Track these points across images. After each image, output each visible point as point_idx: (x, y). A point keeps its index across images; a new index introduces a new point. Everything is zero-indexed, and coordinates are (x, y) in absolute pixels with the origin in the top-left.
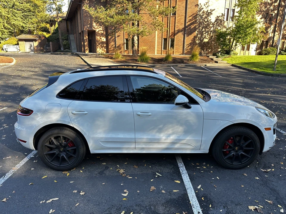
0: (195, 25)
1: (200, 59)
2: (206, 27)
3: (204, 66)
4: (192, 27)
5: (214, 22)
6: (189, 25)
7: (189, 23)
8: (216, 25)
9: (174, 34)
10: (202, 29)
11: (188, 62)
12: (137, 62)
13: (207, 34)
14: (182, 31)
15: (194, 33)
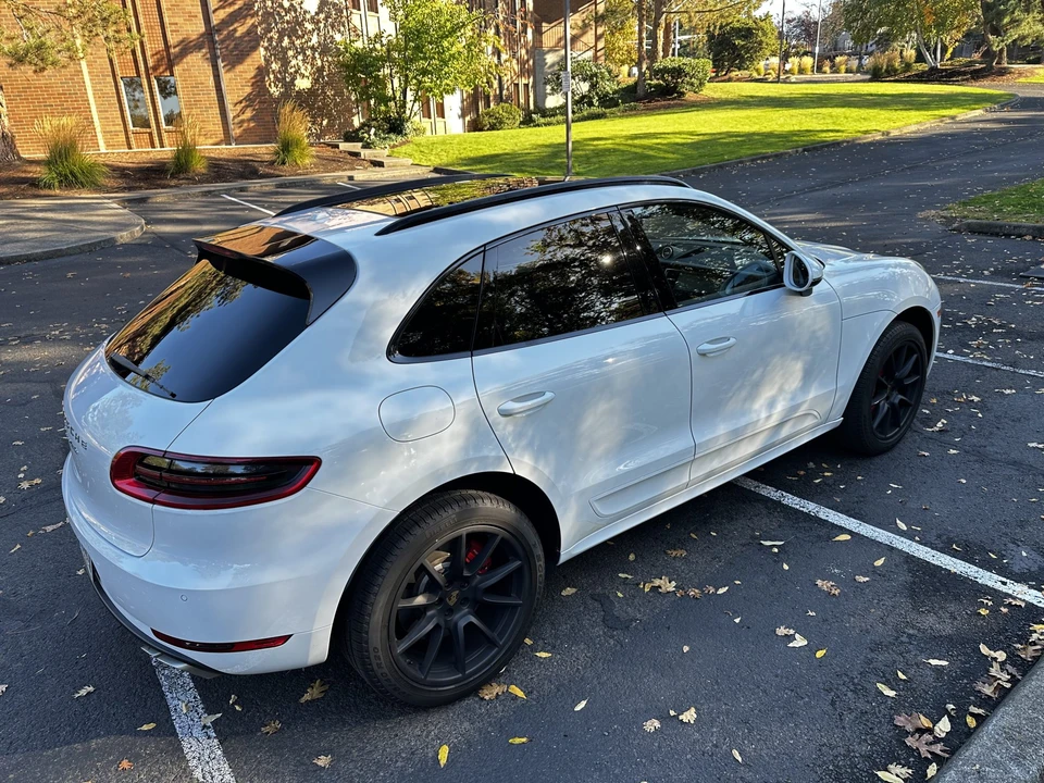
0: (250, 22)
1: (318, 157)
2: (292, 33)
3: (346, 180)
4: (241, 31)
5: (317, 14)
6: (225, 23)
7: (222, 14)
8: (325, 26)
9: (169, 60)
10: (280, 40)
11: (277, 172)
12: (42, 192)
13: (300, 57)
14: (198, 47)
15: (255, 55)
